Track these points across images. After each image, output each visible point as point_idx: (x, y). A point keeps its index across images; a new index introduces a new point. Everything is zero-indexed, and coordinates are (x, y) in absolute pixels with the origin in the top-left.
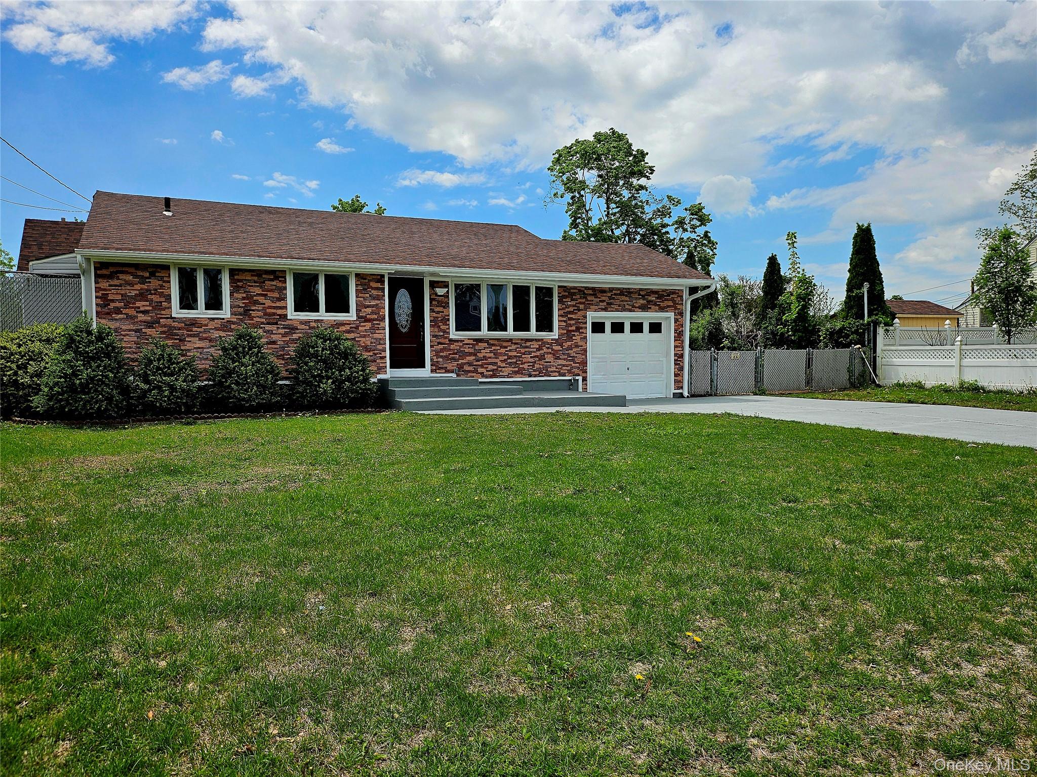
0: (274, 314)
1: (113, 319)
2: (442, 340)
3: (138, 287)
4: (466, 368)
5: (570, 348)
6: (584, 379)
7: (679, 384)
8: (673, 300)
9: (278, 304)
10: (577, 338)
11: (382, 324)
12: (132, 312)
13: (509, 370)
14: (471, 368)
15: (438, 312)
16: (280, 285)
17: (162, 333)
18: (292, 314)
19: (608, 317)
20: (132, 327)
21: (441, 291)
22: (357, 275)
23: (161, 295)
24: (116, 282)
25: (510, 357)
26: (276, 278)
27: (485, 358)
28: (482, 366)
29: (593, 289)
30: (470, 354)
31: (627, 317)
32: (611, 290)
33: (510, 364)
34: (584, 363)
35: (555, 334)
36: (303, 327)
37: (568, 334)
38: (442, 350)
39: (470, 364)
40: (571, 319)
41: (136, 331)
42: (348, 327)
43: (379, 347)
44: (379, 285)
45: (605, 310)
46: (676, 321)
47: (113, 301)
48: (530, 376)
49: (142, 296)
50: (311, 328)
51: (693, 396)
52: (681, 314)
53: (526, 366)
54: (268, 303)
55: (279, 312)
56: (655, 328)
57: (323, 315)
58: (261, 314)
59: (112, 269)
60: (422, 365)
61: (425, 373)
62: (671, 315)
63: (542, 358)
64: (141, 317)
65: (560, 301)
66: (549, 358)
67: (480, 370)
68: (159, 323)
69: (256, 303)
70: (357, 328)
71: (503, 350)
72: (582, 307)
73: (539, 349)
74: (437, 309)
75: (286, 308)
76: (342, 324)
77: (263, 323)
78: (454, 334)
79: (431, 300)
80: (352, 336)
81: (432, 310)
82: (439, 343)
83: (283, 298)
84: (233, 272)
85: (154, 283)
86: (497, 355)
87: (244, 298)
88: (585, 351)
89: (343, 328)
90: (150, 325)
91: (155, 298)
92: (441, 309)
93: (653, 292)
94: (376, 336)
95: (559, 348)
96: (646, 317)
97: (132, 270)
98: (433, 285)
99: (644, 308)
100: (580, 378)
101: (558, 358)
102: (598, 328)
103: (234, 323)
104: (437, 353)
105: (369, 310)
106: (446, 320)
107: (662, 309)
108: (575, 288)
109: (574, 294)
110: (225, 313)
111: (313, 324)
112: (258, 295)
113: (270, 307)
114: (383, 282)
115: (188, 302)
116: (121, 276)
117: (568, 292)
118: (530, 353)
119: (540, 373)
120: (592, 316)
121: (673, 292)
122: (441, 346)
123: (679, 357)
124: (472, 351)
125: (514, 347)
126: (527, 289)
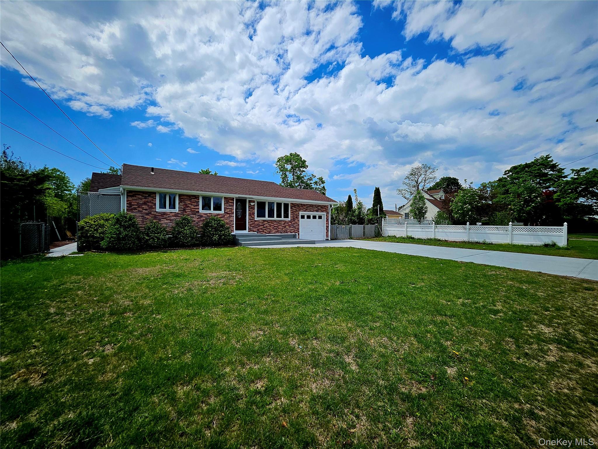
0: (195, 211)
1: (133, 212)
2: (252, 221)
3: (144, 200)
4: (260, 230)
5: (294, 224)
6: (299, 234)
7: (327, 236)
8: (325, 209)
9: (196, 207)
10: (296, 220)
11: (233, 215)
12: (141, 209)
13: (274, 231)
14: (262, 230)
15: (251, 211)
16: (197, 200)
17: (152, 217)
18: (201, 210)
19: (306, 214)
20: (140, 215)
21: (252, 204)
22: (225, 198)
23: (152, 203)
24: (135, 198)
25: (275, 227)
26: (196, 198)
27: (266, 227)
28: (265, 230)
29: (301, 204)
30: (262, 225)
31: (312, 214)
32: (307, 205)
33: (275, 229)
34: (298, 229)
35: (289, 219)
36: (205, 216)
37: (293, 219)
38: (252, 224)
39: (261, 229)
40: (294, 214)
41: (142, 216)
42: (221, 216)
43: (232, 223)
44: (232, 201)
45: (305, 211)
46: (326, 215)
47: (133, 205)
48: (281, 233)
49: (145, 203)
50: (208, 216)
51: (331, 239)
52: (328, 213)
53: (280, 230)
54: (192, 207)
55: (196, 210)
56: (320, 217)
57: (212, 211)
58: (190, 211)
59: (133, 193)
60: (246, 230)
61: (246, 232)
62: (325, 213)
63: (285, 227)
64: (144, 211)
65: (291, 208)
66: (287, 227)
67: (265, 231)
68: (151, 213)
69: (188, 207)
70: (224, 216)
71: (272, 224)
72: (298, 210)
73: (284, 224)
74: (251, 210)
75: (199, 209)
76: (219, 215)
77: (190, 214)
78: (256, 219)
79: (249, 207)
80: (222, 219)
81: (249, 210)
82: (251, 222)
83: (198, 205)
84: (180, 196)
85: (150, 199)
86: (270, 226)
87: (183, 205)
88: (299, 225)
89: (219, 216)
90: (147, 214)
91: (150, 204)
92: (252, 210)
93: (319, 206)
94: (230, 219)
95: (290, 224)
96: (317, 214)
97: (141, 194)
98: (250, 201)
99: (317, 211)
100: (297, 234)
101: (290, 227)
102: (303, 217)
103: (179, 214)
104: (250, 225)
105: (228, 210)
106: (254, 214)
107: (322, 211)
108: (296, 204)
109: (295, 206)
110: (177, 210)
111: (208, 215)
112: (189, 204)
113: (193, 208)
114: (233, 200)
115: (163, 206)
116: (137, 196)
117: (294, 205)
118: (281, 225)
119: (285, 232)
120: (301, 213)
121: (325, 206)
122: (252, 223)
123: (327, 227)
124: (262, 224)
125: (276, 223)
126: (281, 204)
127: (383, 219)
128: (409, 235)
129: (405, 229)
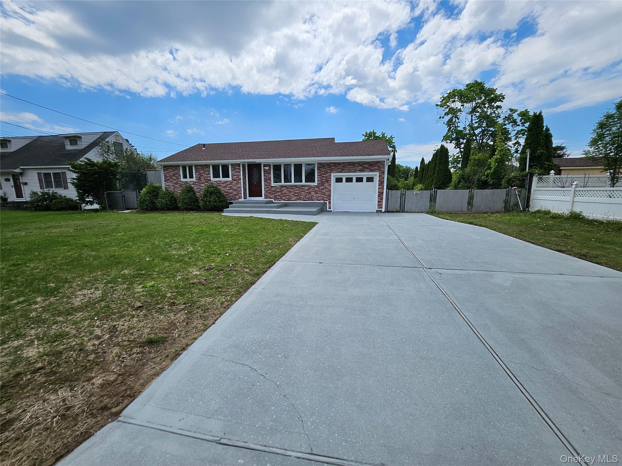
0: (207, 179)
1: (168, 182)
2: (268, 187)
3: (173, 172)
4: (278, 197)
5: (323, 189)
6: (330, 202)
7: (380, 206)
8: (378, 166)
9: (208, 176)
10: (326, 185)
11: (240, 181)
12: (172, 180)
13: (294, 198)
14: (280, 197)
15: (267, 176)
16: (208, 169)
17: (179, 186)
18: (212, 179)
19: (344, 175)
20: (172, 184)
21: (267, 168)
22: (231, 164)
23: (178, 174)
24: (168, 171)
25: (295, 193)
26: (207, 167)
27: (285, 193)
28: (284, 196)
29: (334, 163)
30: (279, 192)
31: (354, 175)
32: (344, 163)
33: (296, 196)
34: (329, 196)
35: (316, 183)
36: (215, 183)
37: (321, 183)
38: (268, 190)
39: (279, 196)
40: (324, 177)
41: (173, 185)
42: (229, 183)
43: (239, 190)
44: (238, 167)
45: (341, 172)
46: (380, 176)
47: (167, 177)
48: (304, 201)
49: (174, 175)
50: (218, 183)
51: (387, 211)
52: (383, 173)
53: (302, 197)
54: (205, 176)
55: (208, 178)
56: (370, 180)
57: (221, 179)
58: (203, 179)
59: (167, 168)
60: (261, 196)
61: (262, 199)
62: (378, 174)
63: (310, 193)
64: (174, 181)
65: (318, 170)
66: (313, 193)
67: (283, 198)
68: (178, 183)
69: (202, 176)
70: (232, 183)
71: (293, 190)
72: (329, 171)
73: (308, 190)
74: (266, 175)
75: (210, 177)
76: (227, 182)
77: (204, 182)
78: (273, 184)
79: (264, 172)
80: (230, 186)
81: (264, 176)
82: (267, 188)
83: (209, 174)
84: (196, 166)
85: (176, 171)
86: (290, 192)
87: (199, 174)
88: (330, 190)
89: (227, 183)
90: (176, 184)
91: (177, 175)
92: (268, 175)
93: (366, 163)
94: (238, 186)
95: (317, 189)
96: (365, 175)
97: (171, 167)
98: (265, 166)
99: (361, 171)
100: (328, 202)
101: (317, 193)
102: (339, 180)
103: (196, 182)
104: (266, 191)
105: (236, 177)
106: (270, 179)
107: (372, 171)
108: (325, 163)
109: (325, 166)
110: (194, 179)
111: (218, 182)
112: (202, 173)
113: (206, 177)
114: (240, 167)
115: (185, 177)
116: (169, 170)
117: (321, 165)
118: (304, 191)
119: (309, 199)
120: (334, 176)
121: (378, 162)
122: (268, 189)
123: (380, 194)
124: (280, 190)
125: (297, 189)
126: (301, 165)
127: (535, 179)
128: (577, 209)
129: (569, 198)
